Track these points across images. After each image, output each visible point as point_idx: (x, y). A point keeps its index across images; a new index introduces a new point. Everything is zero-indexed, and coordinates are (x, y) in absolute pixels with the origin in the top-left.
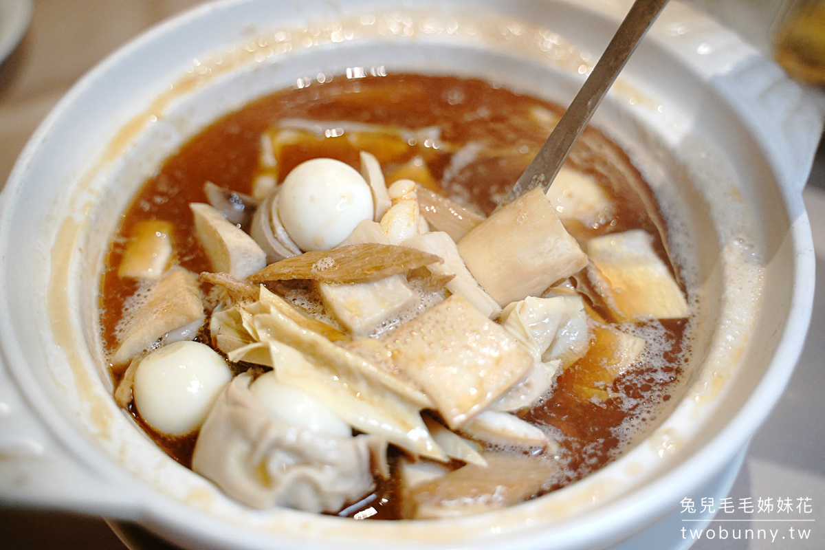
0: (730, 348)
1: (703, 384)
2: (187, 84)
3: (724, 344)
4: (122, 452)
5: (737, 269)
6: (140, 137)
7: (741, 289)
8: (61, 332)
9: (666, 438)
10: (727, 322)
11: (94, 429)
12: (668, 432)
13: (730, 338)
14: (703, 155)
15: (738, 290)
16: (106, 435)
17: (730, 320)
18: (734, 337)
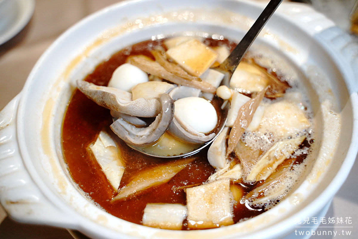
0: (325, 159)
1: (312, 175)
2: (99, 42)
3: (322, 157)
4: (71, 200)
5: (329, 125)
6: (79, 65)
7: (330, 133)
8: (46, 149)
9: (296, 197)
10: (324, 147)
11: (60, 190)
12: (297, 195)
13: (325, 155)
14: (316, 74)
15: (329, 134)
16: (65, 193)
17: (325, 147)
18: (327, 154)
